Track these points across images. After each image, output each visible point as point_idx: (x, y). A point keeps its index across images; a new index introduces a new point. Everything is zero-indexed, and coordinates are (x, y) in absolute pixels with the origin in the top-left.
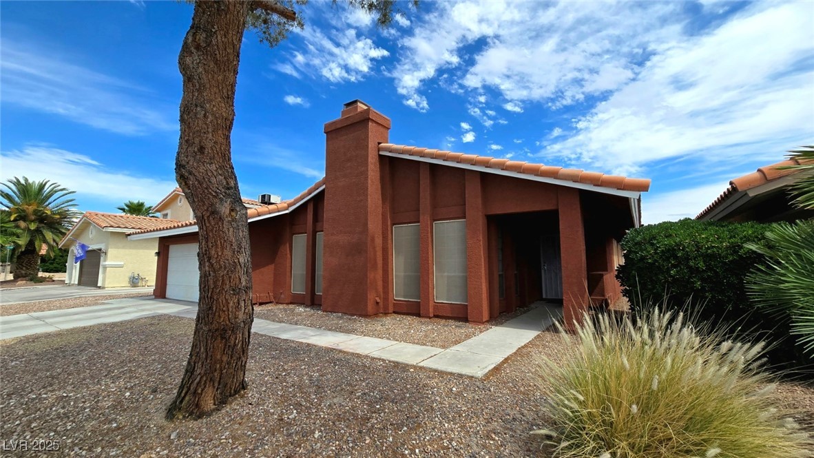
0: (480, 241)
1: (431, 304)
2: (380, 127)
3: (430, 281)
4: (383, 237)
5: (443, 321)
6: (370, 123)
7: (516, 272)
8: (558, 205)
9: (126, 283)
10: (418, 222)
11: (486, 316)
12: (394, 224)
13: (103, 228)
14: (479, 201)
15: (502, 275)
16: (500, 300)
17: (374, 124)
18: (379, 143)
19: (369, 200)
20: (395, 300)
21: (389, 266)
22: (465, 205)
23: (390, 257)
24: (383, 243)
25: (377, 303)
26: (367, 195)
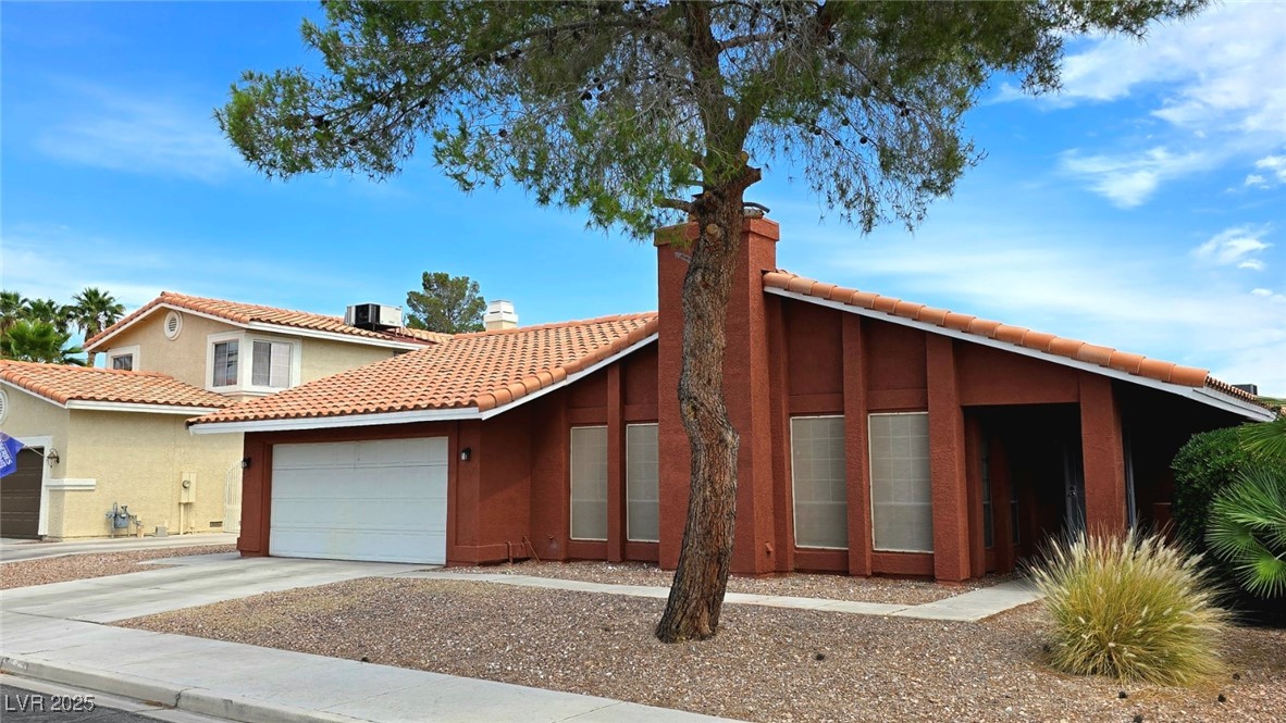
0: (953, 449)
1: (868, 553)
2: (764, 240)
3: (865, 516)
4: (773, 438)
5: (891, 582)
6: (751, 240)
7: (1013, 502)
8: (1079, 395)
9: (98, 527)
10: (842, 413)
11: (964, 571)
12: (792, 415)
13: (64, 403)
14: (952, 384)
15: (989, 505)
16: (986, 550)
17: (757, 239)
18: (764, 272)
19: (752, 374)
20: (797, 549)
21: (787, 489)
22: (926, 388)
23: (787, 473)
24: (773, 448)
25: (769, 552)
26: (748, 366)
